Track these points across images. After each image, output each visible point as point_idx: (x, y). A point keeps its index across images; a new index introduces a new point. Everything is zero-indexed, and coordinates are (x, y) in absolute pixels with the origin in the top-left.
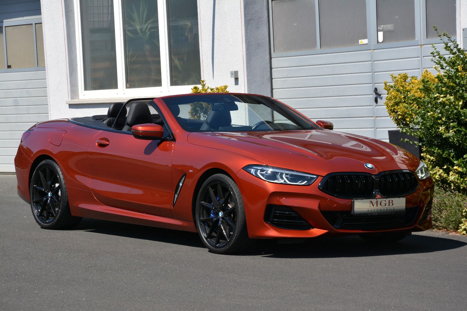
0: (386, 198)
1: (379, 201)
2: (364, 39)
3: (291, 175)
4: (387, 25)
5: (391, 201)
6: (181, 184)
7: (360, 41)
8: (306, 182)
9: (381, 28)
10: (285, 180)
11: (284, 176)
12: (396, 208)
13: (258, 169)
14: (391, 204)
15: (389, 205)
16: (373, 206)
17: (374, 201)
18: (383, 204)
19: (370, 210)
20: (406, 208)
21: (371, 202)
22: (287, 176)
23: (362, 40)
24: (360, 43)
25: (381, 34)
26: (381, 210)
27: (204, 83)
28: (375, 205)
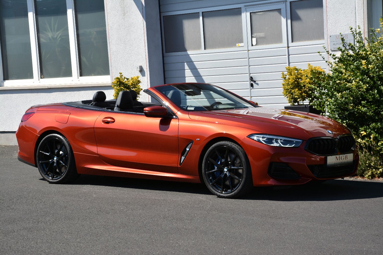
0: (344, 154)
1: (341, 156)
2: (241, 43)
3: (284, 140)
4: (259, 34)
5: (346, 156)
6: (188, 149)
7: (237, 44)
8: (294, 145)
9: (254, 36)
10: (280, 144)
11: (279, 141)
12: (349, 161)
13: (260, 137)
14: (346, 158)
15: (345, 159)
16: (337, 160)
17: (338, 156)
18: (342, 159)
19: (336, 163)
20: (354, 161)
21: (336, 157)
22: (281, 141)
23: (239, 44)
24: (238, 46)
25: (254, 40)
26: (341, 163)
27: (122, 75)
28: (339, 160)
